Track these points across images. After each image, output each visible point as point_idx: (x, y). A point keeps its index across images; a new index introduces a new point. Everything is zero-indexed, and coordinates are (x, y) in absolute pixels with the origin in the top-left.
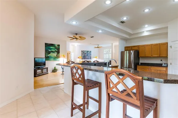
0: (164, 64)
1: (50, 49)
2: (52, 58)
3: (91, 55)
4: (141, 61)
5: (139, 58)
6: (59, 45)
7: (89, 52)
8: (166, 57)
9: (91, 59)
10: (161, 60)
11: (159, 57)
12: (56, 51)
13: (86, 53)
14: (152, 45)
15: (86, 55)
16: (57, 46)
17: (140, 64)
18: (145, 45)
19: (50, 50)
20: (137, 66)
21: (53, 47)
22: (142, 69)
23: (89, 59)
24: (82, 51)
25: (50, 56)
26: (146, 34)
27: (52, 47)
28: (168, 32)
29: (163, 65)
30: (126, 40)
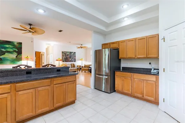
0: (154, 69)
1: (5, 48)
2: (8, 60)
3: (75, 56)
4: (124, 64)
5: (120, 60)
6: (21, 44)
7: (73, 54)
8: (157, 58)
9: (75, 61)
10: (150, 64)
11: (147, 58)
12: (15, 51)
13: (68, 55)
14: (135, 39)
15: (69, 56)
16: (17, 44)
17: (121, 68)
18: (127, 40)
19: (3, 50)
20: (115, 72)
21: (9, 45)
22: (122, 78)
23: (72, 61)
24: (62, 52)
25: (4, 58)
26: (127, 22)
27: (7, 46)
28: (158, 16)
29: (152, 71)
30: (104, 34)
